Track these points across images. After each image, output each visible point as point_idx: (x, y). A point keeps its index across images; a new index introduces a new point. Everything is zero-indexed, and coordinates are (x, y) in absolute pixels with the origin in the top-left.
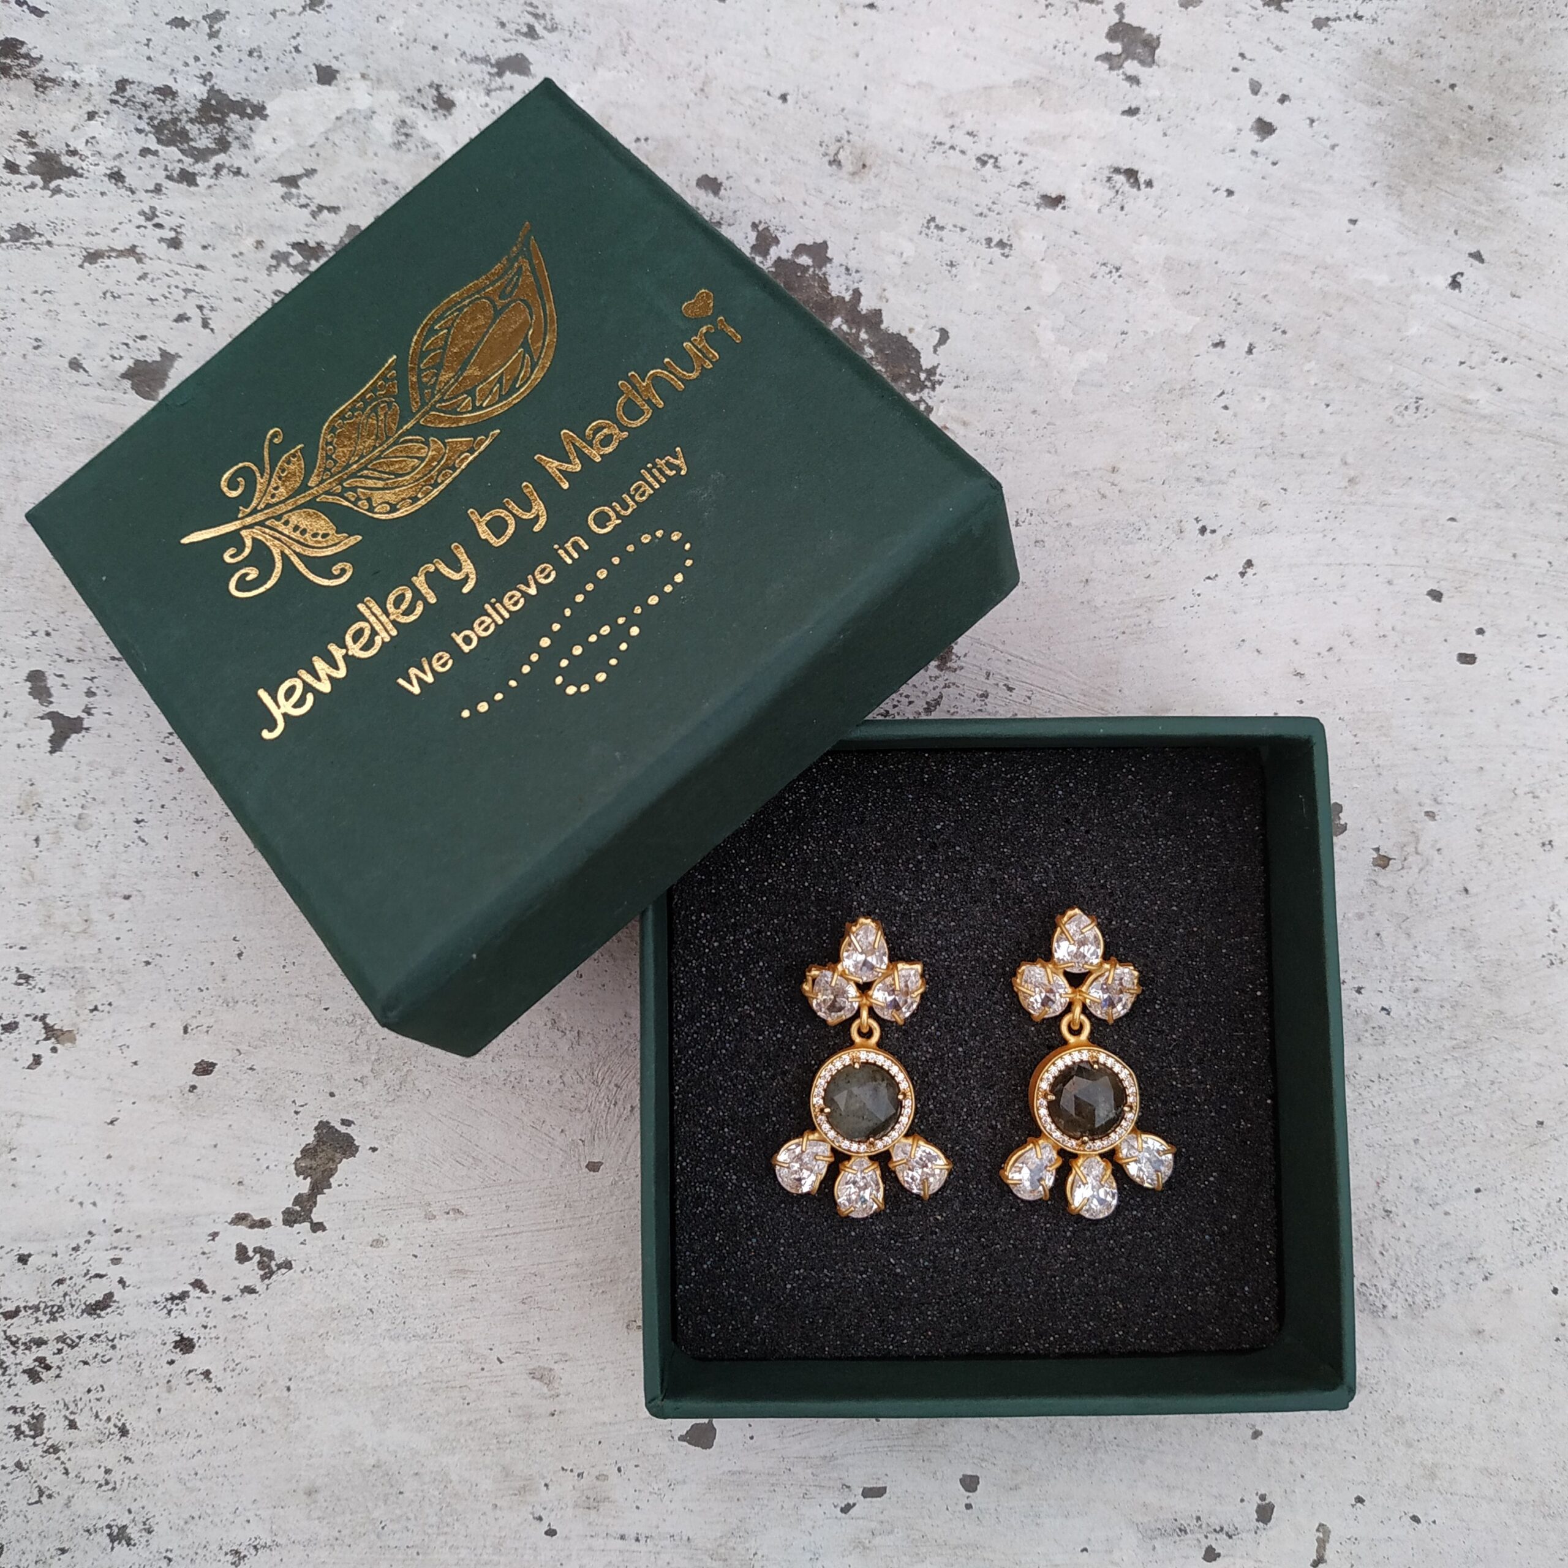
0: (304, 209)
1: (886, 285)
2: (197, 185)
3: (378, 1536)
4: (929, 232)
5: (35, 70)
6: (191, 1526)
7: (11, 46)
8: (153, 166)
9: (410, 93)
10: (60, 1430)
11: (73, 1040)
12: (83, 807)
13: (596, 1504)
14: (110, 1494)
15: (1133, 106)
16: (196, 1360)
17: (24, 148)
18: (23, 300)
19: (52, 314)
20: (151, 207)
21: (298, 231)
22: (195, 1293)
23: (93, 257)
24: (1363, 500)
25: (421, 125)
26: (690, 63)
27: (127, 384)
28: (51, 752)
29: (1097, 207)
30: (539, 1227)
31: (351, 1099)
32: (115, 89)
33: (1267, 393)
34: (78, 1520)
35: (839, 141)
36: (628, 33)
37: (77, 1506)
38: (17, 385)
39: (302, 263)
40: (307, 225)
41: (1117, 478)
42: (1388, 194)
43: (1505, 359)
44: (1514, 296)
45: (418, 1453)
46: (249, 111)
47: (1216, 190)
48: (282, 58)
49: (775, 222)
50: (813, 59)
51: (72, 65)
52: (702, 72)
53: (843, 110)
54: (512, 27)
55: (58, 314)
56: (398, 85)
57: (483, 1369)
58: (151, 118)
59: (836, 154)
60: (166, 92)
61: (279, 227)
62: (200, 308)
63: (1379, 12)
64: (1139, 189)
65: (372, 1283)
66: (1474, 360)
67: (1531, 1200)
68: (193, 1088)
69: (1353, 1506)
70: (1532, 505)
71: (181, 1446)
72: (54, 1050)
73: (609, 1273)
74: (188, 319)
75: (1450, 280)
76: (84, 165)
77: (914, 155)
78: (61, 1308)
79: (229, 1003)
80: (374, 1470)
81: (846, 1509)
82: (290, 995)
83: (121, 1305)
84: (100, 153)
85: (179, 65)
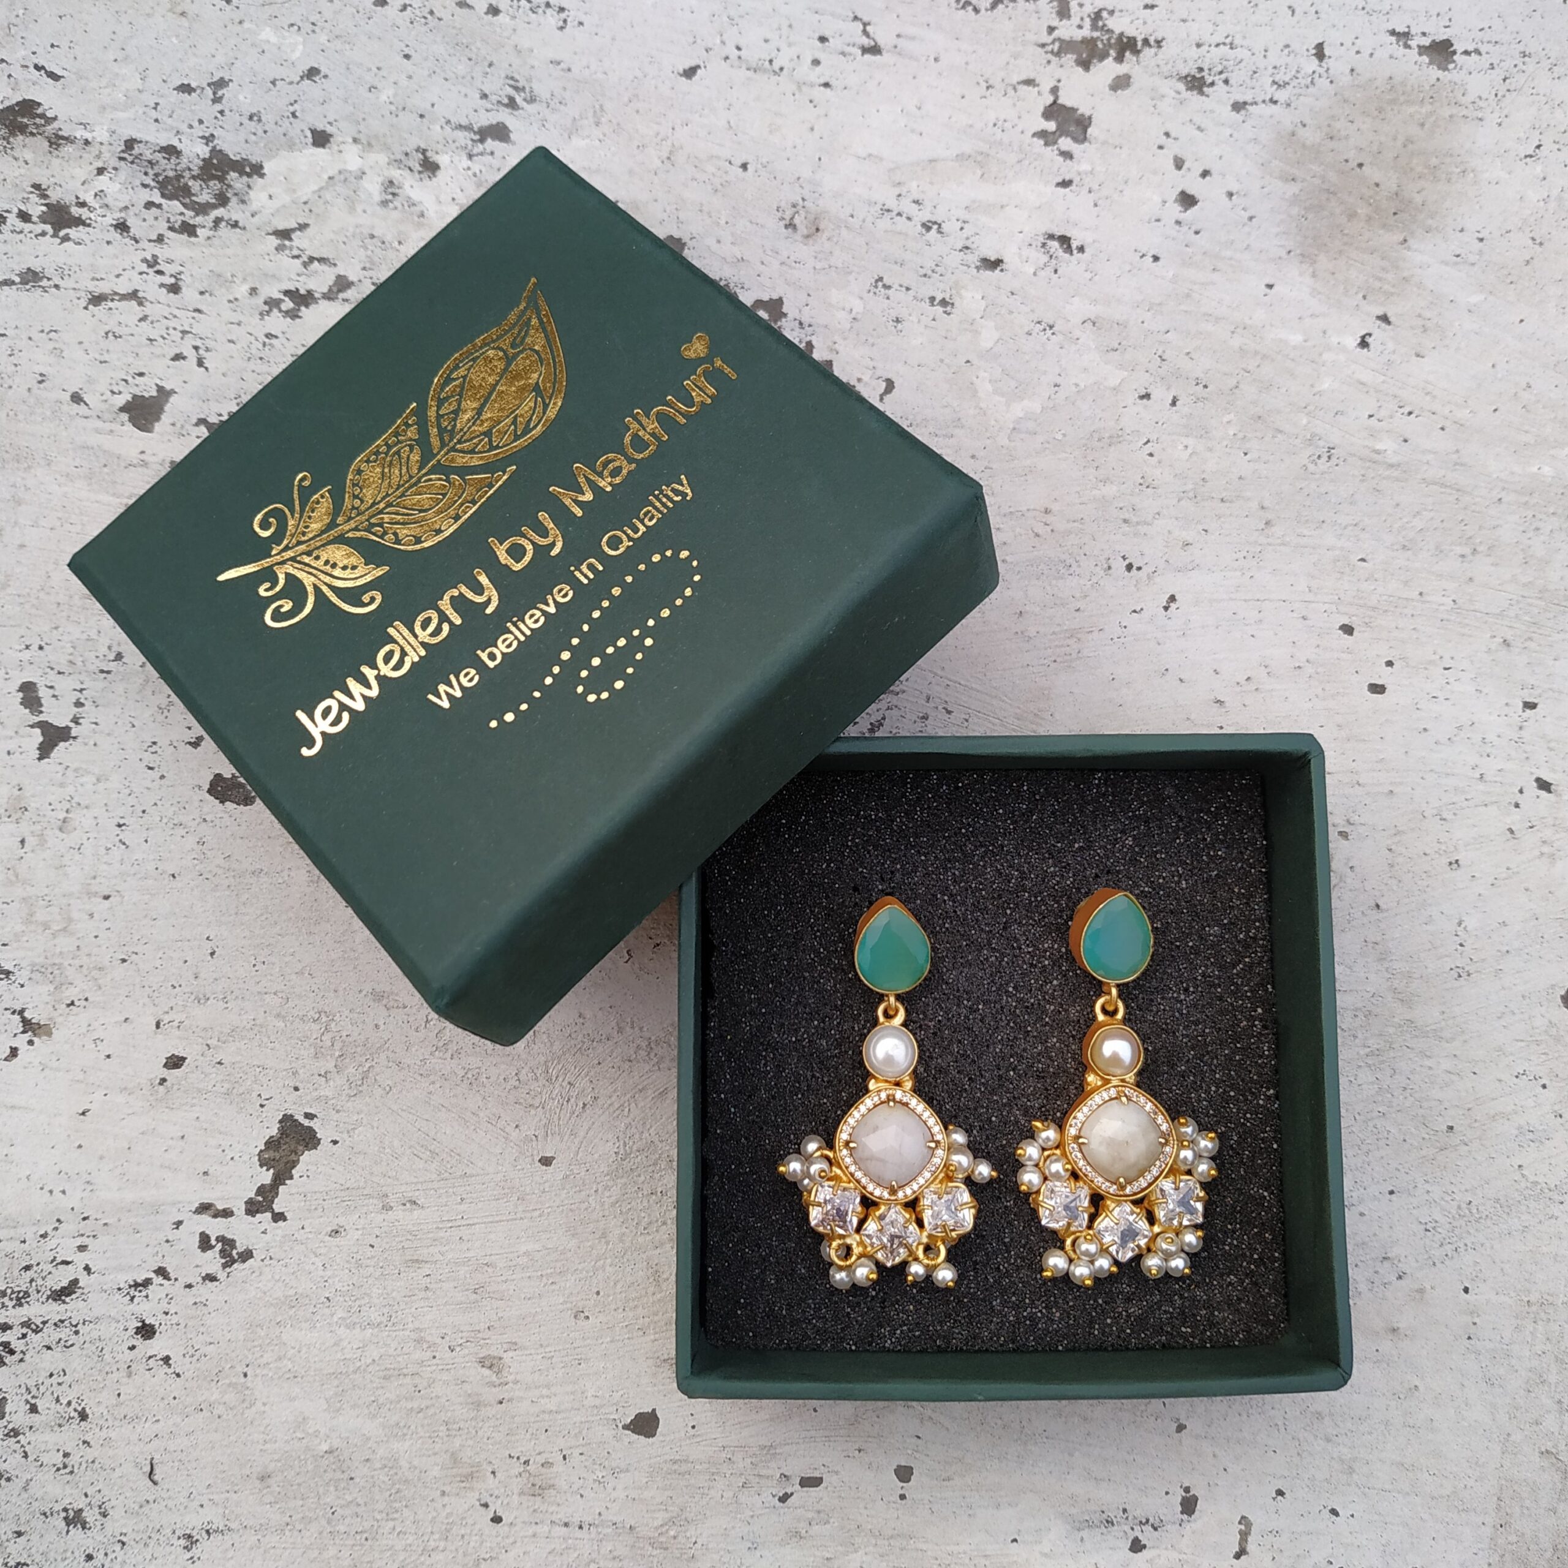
0: (296, 260)
1: (836, 338)
2: (196, 236)
3: (329, 1523)
4: (877, 291)
5: (50, 129)
6: (146, 1509)
7: (28, 107)
8: (156, 218)
9: (399, 156)
10: (21, 1414)
11: (49, 1034)
12: (67, 811)
13: (541, 1492)
14: (69, 1477)
15: (1067, 178)
16: (157, 1346)
17: (37, 199)
18: (30, 338)
19: (58, 353)
20: (153, 256)
21: (290, 279)
22: (159, 1280)
23: (97, 300)
24: (1279, 541)
25: (407, 186)
26: (658, 134)
27: (125, 417)
28: (39, 759)
29: (1032, 271)
30: (490, 1219)
31: (315, 1094)
32: (123, 148)
33: (1190, 441)
34: (35, 1504)
35: (794, 206)
36: (601, 106)
37: (34, 1489)
38: (21, 417)
39: (293, 309)
40: (298, 275)
41: (1049, 518)
42: (1301, 262)
43: (1410, 413)
44: (1418, 355)
45: (368, 1439)
46: (248, 170)
47: (1143, 256)
48: (280, 123)
49: (735, 279)
50: (771, 132)
51: (85, 125)
52: (669, 143)
53: (799, 178)
54: (494, 98)
55: (62, 351)
56: (387, 148)
57: (434, 1357)
58: (157, 175)
59: (792, 219)
60: (171, 151)
61: (274, 276)
62: (196, 348)
63: (1293, 98)
64: (1071, 254)
65: (329, 1273)
66: (1383, 413)
67: (1443, 1203)
68: (163, 1081)
69: (1274, 1499)
70: (1437, 548)
71: (139, 1429)
72: (31, 1043)
73: (559, 1265)
74: (184, 358)
75: (1359, 340)
76: (92, 215)
77: (864, 221)
78: (27, 1294)
79: (202, 1000)
80: (326, 1456)
81: (784, 1499)
82: (259, 993)
83: (86, 1291)
84: (107, 206)
85: (184, 128)
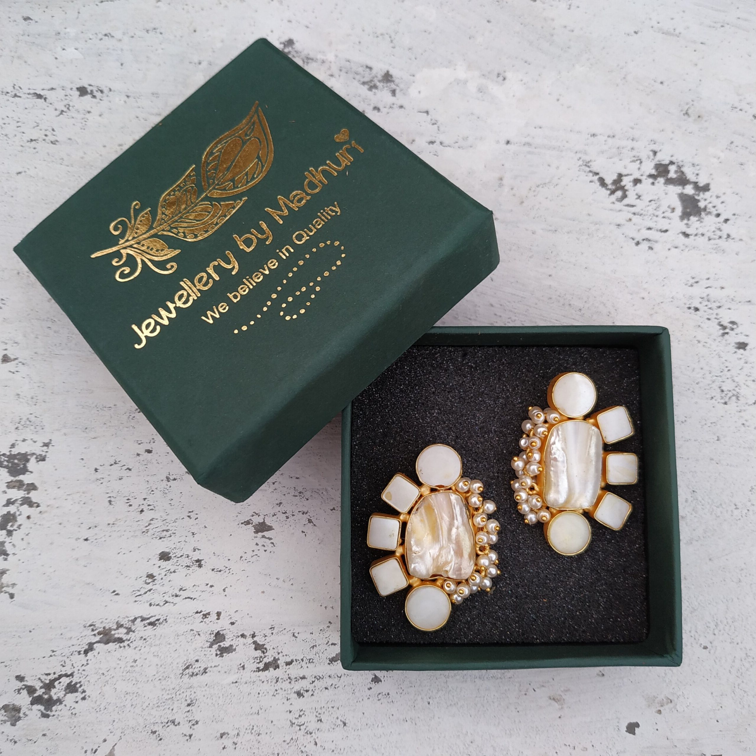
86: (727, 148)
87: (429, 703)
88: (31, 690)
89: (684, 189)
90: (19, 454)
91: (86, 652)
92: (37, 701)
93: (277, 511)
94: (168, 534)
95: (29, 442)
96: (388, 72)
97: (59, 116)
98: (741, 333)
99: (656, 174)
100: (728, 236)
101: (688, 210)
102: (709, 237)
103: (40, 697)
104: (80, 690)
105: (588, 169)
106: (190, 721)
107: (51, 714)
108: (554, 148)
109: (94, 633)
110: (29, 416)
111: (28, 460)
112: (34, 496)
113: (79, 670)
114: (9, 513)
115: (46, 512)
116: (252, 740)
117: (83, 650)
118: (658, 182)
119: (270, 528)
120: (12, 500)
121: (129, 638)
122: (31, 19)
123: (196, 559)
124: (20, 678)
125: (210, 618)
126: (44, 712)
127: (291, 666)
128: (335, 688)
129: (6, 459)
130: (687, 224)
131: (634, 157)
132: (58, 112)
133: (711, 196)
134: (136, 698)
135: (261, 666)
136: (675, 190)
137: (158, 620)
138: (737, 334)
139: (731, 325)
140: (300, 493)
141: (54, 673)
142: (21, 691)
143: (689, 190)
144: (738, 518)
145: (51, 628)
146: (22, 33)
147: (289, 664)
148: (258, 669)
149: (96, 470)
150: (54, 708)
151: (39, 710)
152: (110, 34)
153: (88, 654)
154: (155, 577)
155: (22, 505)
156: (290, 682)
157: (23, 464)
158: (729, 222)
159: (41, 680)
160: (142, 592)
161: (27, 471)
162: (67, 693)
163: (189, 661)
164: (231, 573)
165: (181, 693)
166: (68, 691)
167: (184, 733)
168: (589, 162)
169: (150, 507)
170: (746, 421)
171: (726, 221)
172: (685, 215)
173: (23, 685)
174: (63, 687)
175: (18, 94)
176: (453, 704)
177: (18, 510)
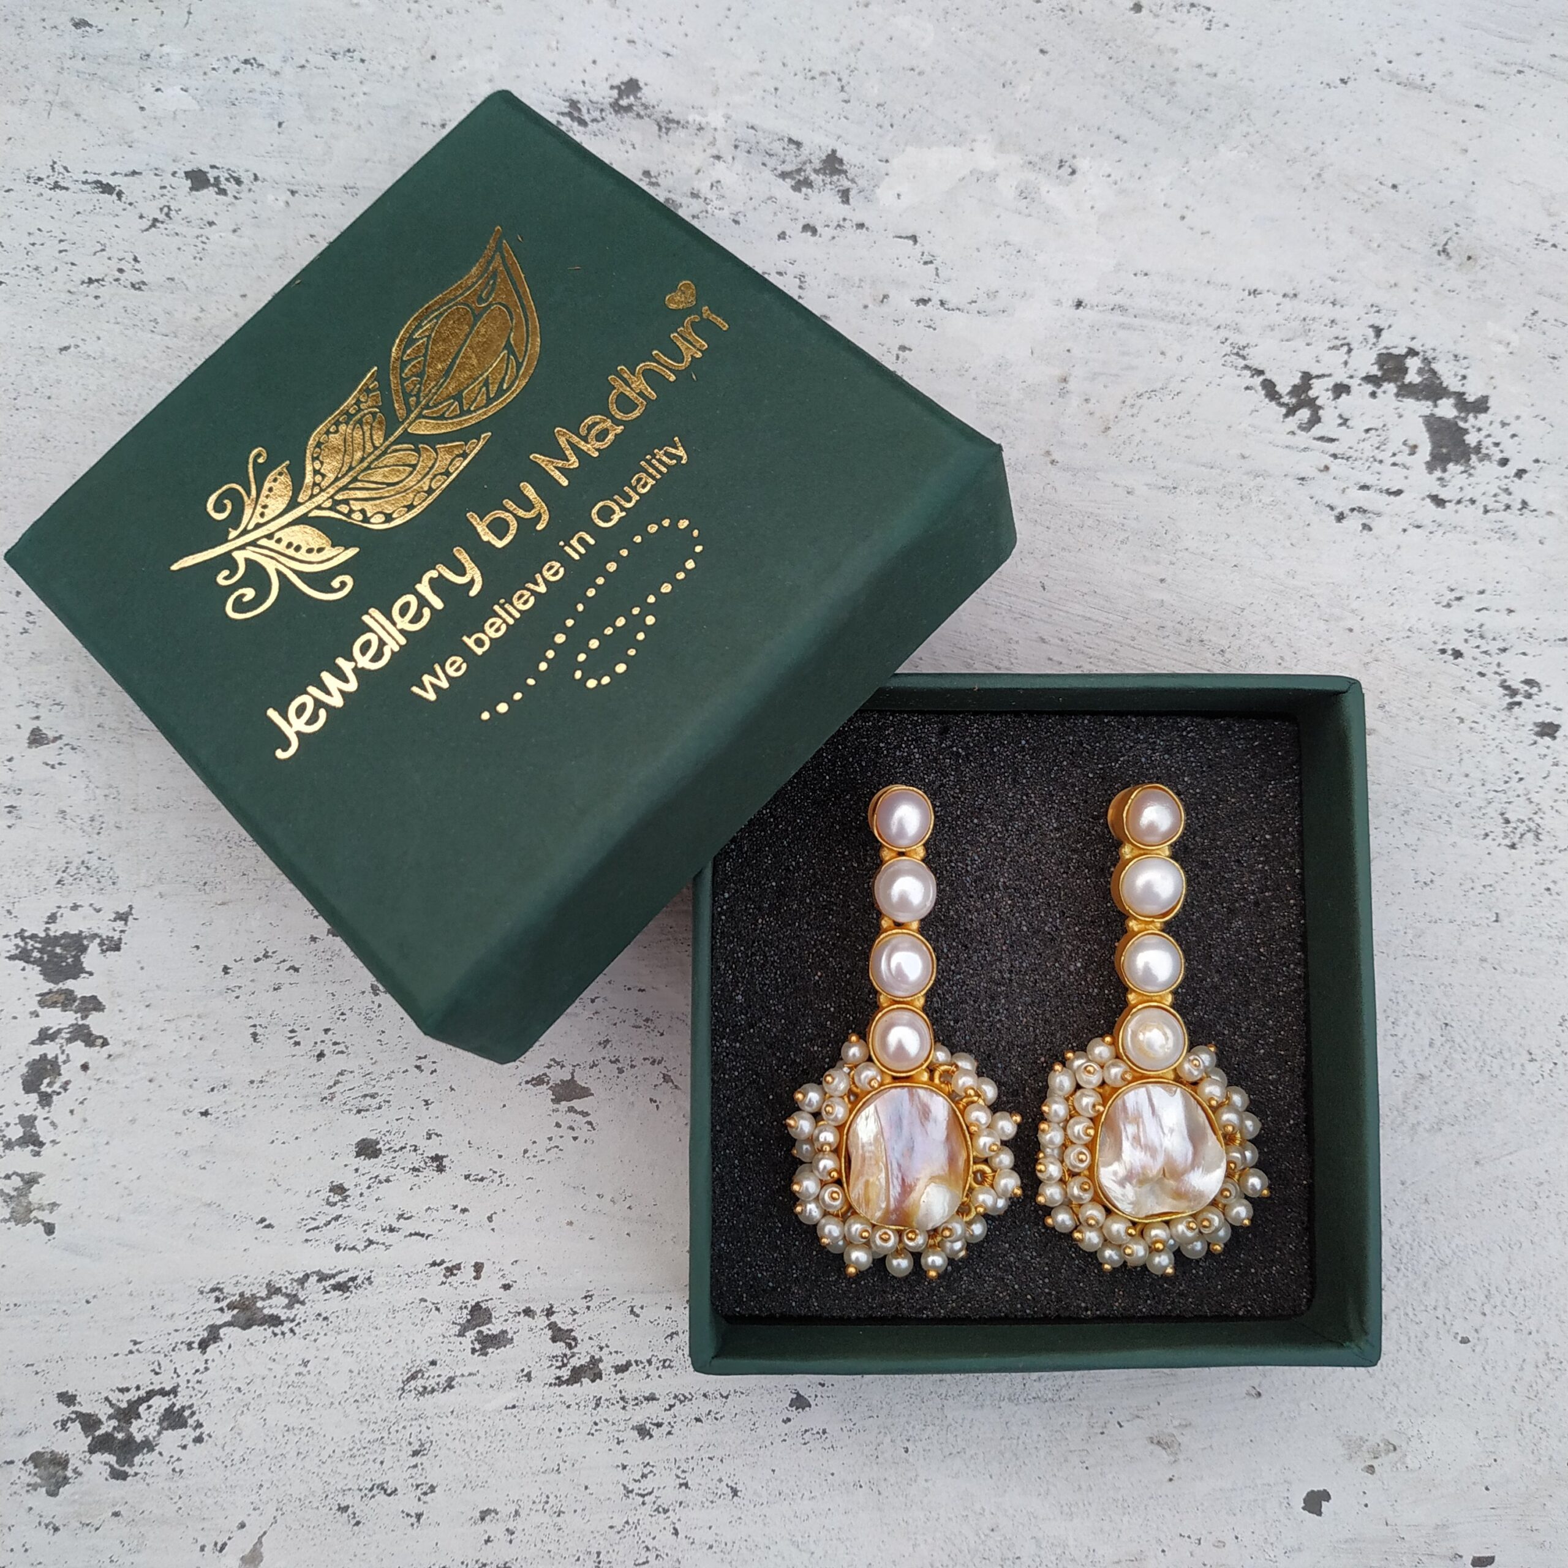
86: (1524, 325)
87: (907, 1451)
88: (89, 1423)
89: (1436, 406)
90: (65, 935)
91: (204, 1345)
92: (101, 1444)
93: (600, 1057)
94: (374, 1103)
95: (86, 910)
96: (834, 151)
97: (147, 230)
98: (1548, 704)
99: (1379, 374)
100: (1524, 504)
101: (1444, 451)
102: (1485, 506)
103: (108, 1436)
104: (191, 1422)
105: (1242, 363)
106: (418, 1486)
107: (131, 1471)
108: (1173, 318)
109: (218, 1306)
110: (87, 857)
111: (84, 949)
112: (96, 1023)
113: (188, 1381)
114: (44, 1057)
115: (121, 1055)
116: (545, 1525)
117: (197, 1340)
118: (1384, 392)
119: (585, 1093)
120: (51, 1032)
121: (292, 1317)
122: (91, 26)
123: (433, 1155)
124: (67, 1399)
125: (460, 1276)
126: (116, 1466)
127: (626, 1373)
128: (716, 1419)
129: (38, 945)
130: (1440, 479)
131: (1337, 338)
132: (146, 223)
133: (1491, 423)
134: (305, 1440)
135: (565, 1373)
136: (1417, 409)
137: (353, 1279)
138: (1538, 706)
139: (1527, 688)
140: (647, 1020)
141: (138, 1388)
142: (69, 1424)
143: (1446, 409)
144: (1534, 1081)
145: (131, 1295)
146: (69, 53)
147: (621, 1369)
148: (560, 1382)
149: (226, 970)
150: (137, 1460)
151: (106, 1464)
152: (254, 59)
153: (208, 1349)
154: (346, 1190)
155: (70, 1040)
156: (624, 1408)
157: (73, 956)
158: (1525, 476)
159: (110, 1402)
160: (321, 1221)
161: (82, 970)
162: (163, 1429)
163: (418, 1362)
164: (504, 1184)
165: (400, 1428)
166: (165, 1424)
167: (406, 1511)
168: (1244, 347)
169: (338, 1048)
170: (1554, 882)
171: (1520, 473)
172: (1438, 461)
173: (73, 1412)
174: (156, 1417)
175: (62, 184)
176: (954, 1452)
177: (63, 1052)
